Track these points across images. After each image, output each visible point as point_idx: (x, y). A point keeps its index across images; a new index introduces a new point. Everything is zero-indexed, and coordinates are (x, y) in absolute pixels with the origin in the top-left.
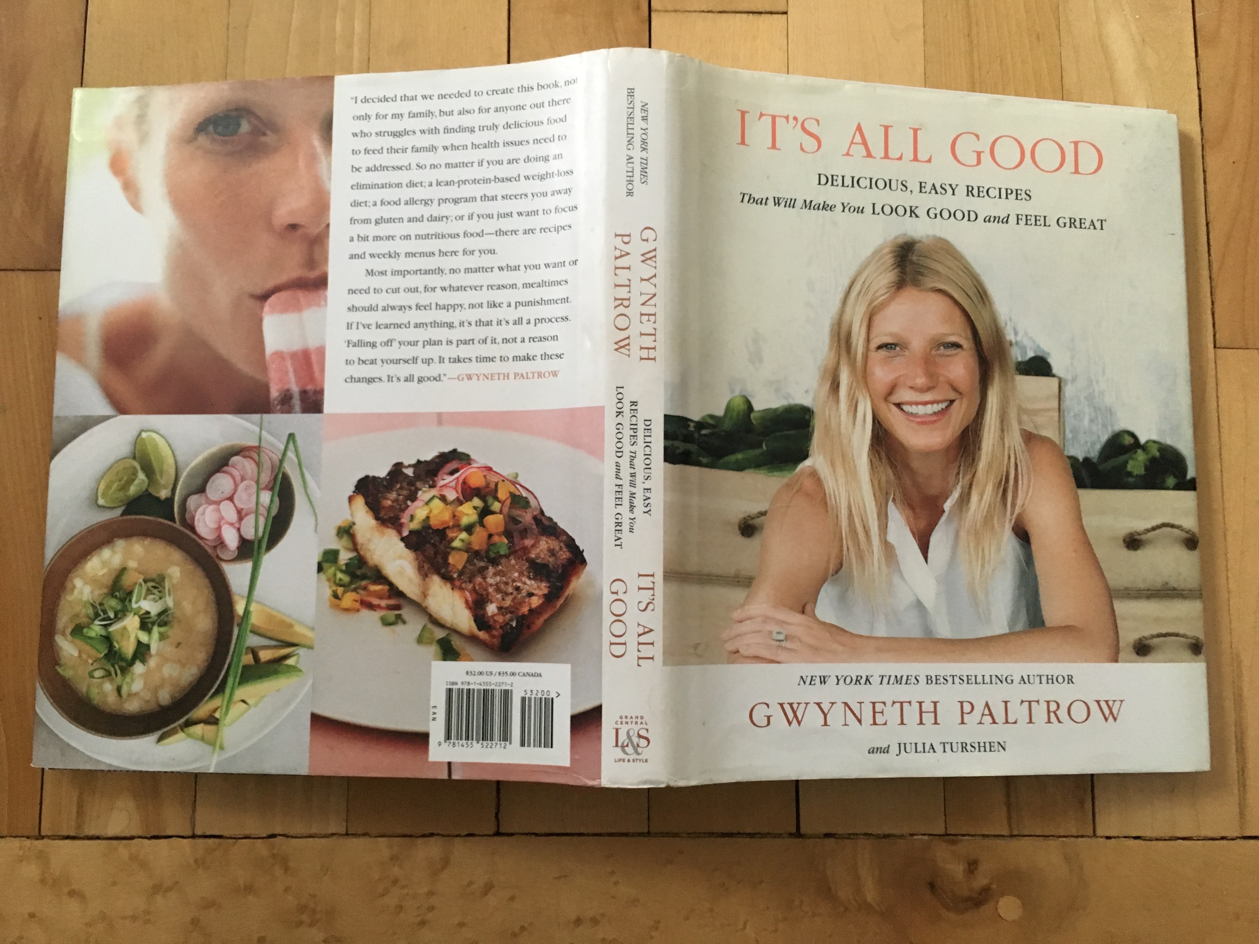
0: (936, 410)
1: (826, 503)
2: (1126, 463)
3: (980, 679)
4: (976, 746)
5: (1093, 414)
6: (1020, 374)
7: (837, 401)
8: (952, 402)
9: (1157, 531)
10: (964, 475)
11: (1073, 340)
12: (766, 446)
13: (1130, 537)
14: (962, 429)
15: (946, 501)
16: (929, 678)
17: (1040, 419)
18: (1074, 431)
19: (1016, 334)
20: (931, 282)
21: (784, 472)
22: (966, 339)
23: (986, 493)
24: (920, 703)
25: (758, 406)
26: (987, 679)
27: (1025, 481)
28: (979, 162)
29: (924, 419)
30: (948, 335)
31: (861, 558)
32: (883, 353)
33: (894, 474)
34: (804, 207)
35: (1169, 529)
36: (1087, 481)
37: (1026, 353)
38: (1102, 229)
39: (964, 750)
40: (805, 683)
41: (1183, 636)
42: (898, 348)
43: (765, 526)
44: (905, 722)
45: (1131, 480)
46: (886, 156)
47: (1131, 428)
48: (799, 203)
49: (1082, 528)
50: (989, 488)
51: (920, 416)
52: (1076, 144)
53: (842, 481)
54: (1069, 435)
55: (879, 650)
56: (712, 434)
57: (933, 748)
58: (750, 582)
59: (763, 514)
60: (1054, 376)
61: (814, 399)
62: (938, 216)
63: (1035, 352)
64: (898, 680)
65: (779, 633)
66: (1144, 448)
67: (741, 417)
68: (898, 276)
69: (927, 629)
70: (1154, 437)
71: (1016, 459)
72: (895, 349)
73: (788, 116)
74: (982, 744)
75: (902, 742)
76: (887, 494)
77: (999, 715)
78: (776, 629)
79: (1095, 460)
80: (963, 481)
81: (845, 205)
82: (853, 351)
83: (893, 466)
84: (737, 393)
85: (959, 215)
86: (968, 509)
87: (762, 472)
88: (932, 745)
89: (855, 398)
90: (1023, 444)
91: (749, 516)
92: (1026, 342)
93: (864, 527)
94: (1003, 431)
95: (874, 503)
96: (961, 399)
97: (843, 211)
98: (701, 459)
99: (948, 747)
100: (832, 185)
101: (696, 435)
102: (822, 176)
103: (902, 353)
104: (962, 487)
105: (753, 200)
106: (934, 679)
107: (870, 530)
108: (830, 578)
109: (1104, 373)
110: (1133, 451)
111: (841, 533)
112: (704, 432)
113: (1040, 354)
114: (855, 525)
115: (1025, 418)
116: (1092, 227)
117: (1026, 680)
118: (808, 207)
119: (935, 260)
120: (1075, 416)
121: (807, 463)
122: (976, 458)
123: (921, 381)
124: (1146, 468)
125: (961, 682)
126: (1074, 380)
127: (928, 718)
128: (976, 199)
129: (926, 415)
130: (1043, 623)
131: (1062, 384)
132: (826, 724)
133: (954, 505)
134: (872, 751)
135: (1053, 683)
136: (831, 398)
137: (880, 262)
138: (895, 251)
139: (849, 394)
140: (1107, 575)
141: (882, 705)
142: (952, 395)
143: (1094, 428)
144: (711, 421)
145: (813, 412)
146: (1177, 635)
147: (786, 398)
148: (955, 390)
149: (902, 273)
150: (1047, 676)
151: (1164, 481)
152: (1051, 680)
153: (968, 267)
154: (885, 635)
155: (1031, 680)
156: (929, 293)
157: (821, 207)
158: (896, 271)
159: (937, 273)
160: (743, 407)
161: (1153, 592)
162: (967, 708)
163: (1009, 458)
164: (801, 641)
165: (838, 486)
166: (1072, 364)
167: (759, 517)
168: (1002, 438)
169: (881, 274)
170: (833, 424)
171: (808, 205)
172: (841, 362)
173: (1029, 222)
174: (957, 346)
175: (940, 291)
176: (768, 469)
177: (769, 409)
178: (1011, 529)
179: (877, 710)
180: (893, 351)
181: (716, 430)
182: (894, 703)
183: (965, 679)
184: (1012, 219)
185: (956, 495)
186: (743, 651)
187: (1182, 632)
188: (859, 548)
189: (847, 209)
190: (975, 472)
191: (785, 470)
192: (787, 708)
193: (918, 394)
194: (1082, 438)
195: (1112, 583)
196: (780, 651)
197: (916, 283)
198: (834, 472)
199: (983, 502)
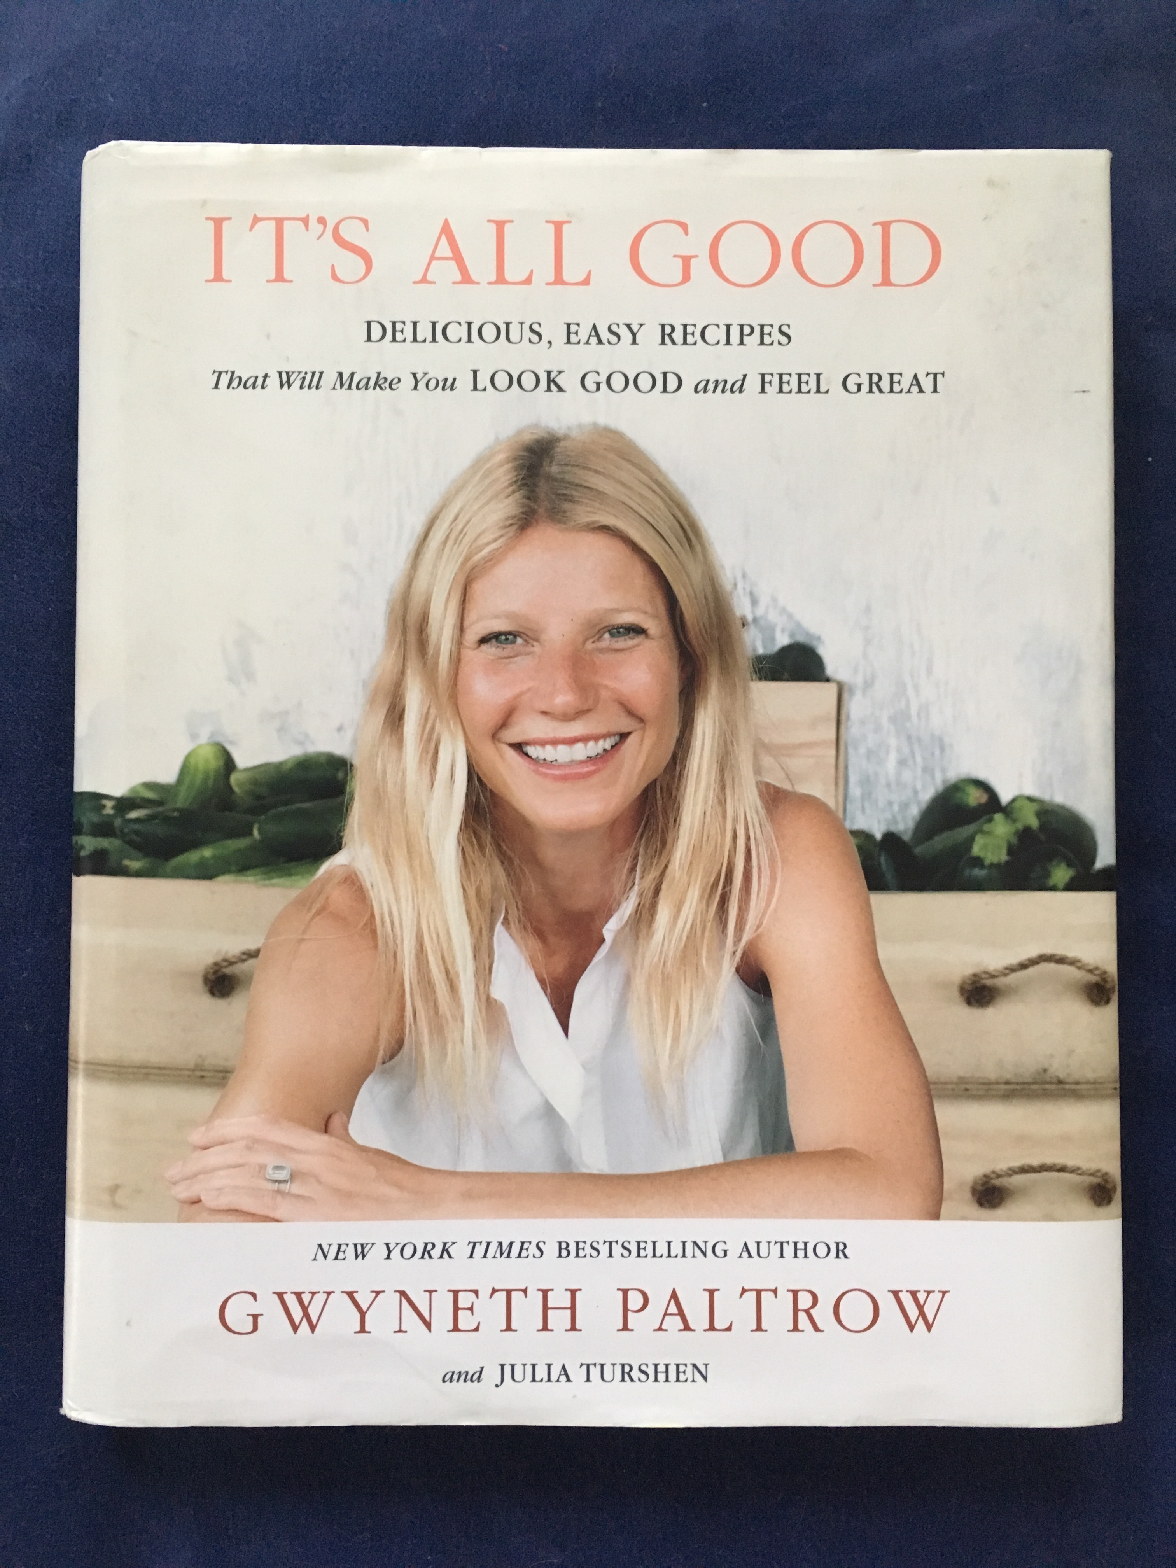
0: (593, 754)
1: (374, 932)
2: (971, 840)
3: (662, 1249)
4: (651, 1371)
5: (906, 750)
6: (760, 679)
7: (400, 742)
8: (624, 736)
9: (1031, 971)
10: (643, 872)
11: (868, 609)
12: (260, 833)
13: (974, 982)
14: (643, 785)
15: (606, 922)
16: (564, 1245)
17: (796, 764)
18: (866, 782)
19: (754, 602)
20: (584, 513)
21: (294, 878)
22: (655, 616)
23: (687, 905)
24: (545, 1292)
25: (244, 759)
26: (676, 1249)
27: (765, 880)
28: (686, 277)
29: (567, 771)
30: (619, 611)
31: (438, 1028)
32: (490, 650)
33: (508, 875)
34: (338, 386)
35: (1052, 966)
36: (889, 876)
37: (773, 639)
38: (935, 390)
39: (626, 1377)
40: (325, 1256)
41: (1074, 1170)
42: (519, 641)
43: (255, 976)
44: (514, 1326)
45: (978, 872)
46: (501, 279)
47: (982, 774)
48: (330, 378)
49: (876, 964)
50: (694, 895)
51: (561, 766)
52: (886, 226)
53: (405, 890)
54: (855, 791)
55: (468, 1196)
56: (150, 818)
57: (566, 1374)
58: (224, 1078)
59: (253, 955)
60: (828, 680)
61: (355, 741)
62: (603, 386)
63: (792, 635)
64: (504, 1250)
65: (277, 1168)
66: (1007, 811)
67: (211, 783)
68: (523, 505)
69: (563, 1157)
70: (1030, 790)
71: (748, 838)
72: (514, 642)
73: (308, 216)
74: (661, 1368)
75: (508, 1362)
76: (492, 911)
77: (698, 1316)
78: (270, 1160)
79: (907, 837)
80: (643, 883)
81: (419, 376)
82: (431, 651)
83: (505, 859)
84: (204, 739)
85: (645, 382)
86: (650, 935)
87: (251, 878)
88: (564, 1368)
89: (435, 737)
90: (762, 812)
91: (225, 960)
92: (773, 617)
93: (447, 972)
94: (723, 788)
95: (466, 929)
96: (644, 729)
97: (415, 388)
98: (126, 862)
99: (595, 1372)
100: (394, 339)
101: (118, 822)
102: (373, 325)
103: (529, 649)
104: (641, 895)
105: (236, 381)
106: (573, 1248)
107: (458, 976)
108: (378, 1067)
109: (929, 670)
110: (985, 818)
111: (402, 985)
112: (133, 815)
113: (801, 638)
114: (429, 971)
115: (767, 761)
116: (915, 389)
117: (754, 1252)
118: (346, 386)
119: (596, 472)
120: (870, 754)
121: (339, 859)
122: (669, 841)
123: (564, 699)
124: (1011, 850)
125: (626, 1253)
126: (868, 684)
127: (559, 1320)
128: (680, 349)
129: (573, 763)
130: (790, 1145)
131: (846, 696)
132: (363, 1330)
133: (623, 928)
134: (449, 1378)
135: (806, 1256)
136: (387, 739)
137: (487, 481)
138: (515, 459)
139: (424, 727)
140: (923, 1054)
141: (473, 1295)
142: (624, 724)
143: (907, 775)
144: (150, 795)
145: (351, 765)
146: (1062, 1169)
147: (301, 743)
148: (631, 713)
149: (529, 498)
150: (796, 1243)
151: (1048, 875)
152: (802, 1250)
153: (660, 479)
154: (481, 1169)
155: (764, 1251)
156: (584, 534)
157: (372, 383)
158: (517, 495)
159: (599, 495)
160: (214, 763)
161: (1018, 1087)
162: (635, 1301)
163: (735, 837)
164: (319, 1181)
165: (398, 900)
166: (865, 655)
167: (243, 961)
168: (722, 802)
169: (488, 503)
170: (390, 786)
171: (345, 381)
172: (409, 672)
173: (786, 388)
174: (636, 630)
175: (605, 529)
176: (263, 873)
177: (267, 765)
178: (733, 969)
179: (461, 1305)
180: (510, 646)
181: (161, 809)
182: (494, 1291)
183: (634, 1248)
184: (753, 383)
185: (628, 908)
186: (209, 1200)
187: (1071, 1163)
188: (437, 1012)
189: (422, 385)
190: (666, 867)
191: (296, 874)
192: (292, 1302)
193: (556, 724)
194: (882, 795)
195: (931, 1072)
196: (279, 1199)
197: (557, 516)
198: (391, 874)
199: (680, 923)
